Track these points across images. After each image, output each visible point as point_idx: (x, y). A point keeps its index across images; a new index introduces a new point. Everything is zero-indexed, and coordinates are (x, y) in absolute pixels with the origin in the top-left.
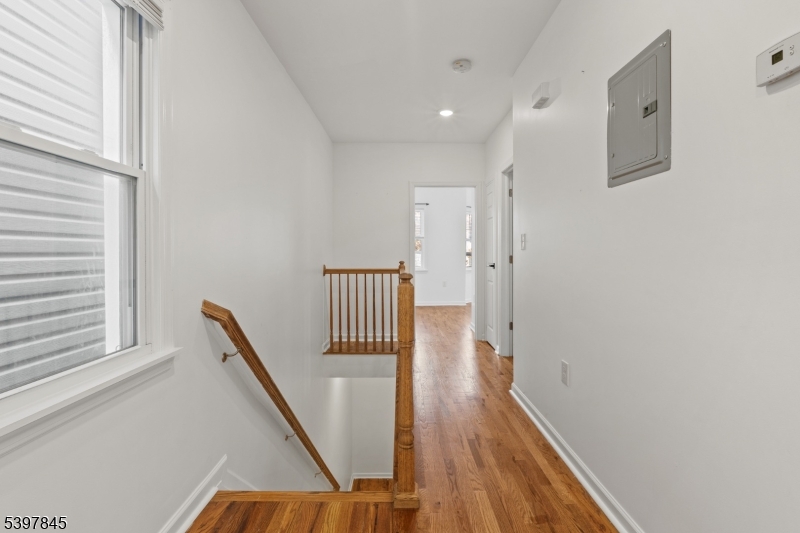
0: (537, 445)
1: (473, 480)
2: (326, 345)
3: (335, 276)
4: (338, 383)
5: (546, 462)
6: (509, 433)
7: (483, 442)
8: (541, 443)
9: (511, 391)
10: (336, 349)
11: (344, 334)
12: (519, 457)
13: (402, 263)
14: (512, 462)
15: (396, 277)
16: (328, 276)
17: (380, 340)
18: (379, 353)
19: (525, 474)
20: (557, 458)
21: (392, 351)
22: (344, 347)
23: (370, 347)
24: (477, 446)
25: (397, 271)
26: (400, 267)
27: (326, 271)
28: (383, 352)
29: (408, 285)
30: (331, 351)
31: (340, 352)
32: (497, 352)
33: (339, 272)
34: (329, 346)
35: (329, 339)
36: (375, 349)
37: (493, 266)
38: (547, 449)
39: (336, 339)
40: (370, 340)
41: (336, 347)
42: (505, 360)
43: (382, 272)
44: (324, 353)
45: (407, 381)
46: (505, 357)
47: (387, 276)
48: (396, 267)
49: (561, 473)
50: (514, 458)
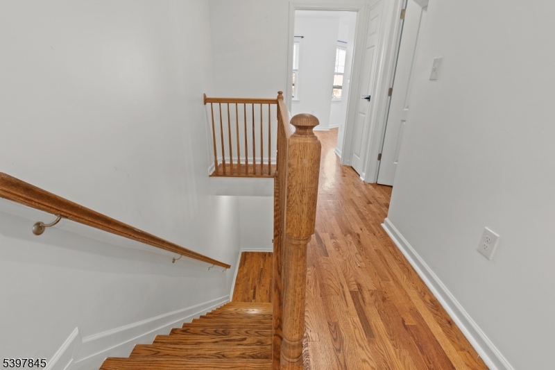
0: (425, 301)
1: (364, 361)
2: (212, 168)
3: (216, 105)
4: (225, 201)
5: (440, 330)
6: (392, 282)
7: (367, 295)
8: (427, 298)
9: (383, 225)
10: (222, 171)
11: (227, 158)
12: (410, 321)
13: (280, 93)
14: (403, 329)
15: (274, 107)
16: (209, 104)
17: (260, 163)
18: (259, 177)
19: (422, 352)
20: (450, 322)
21: (269, 175)
22: (228, 169)
23: (251, 170)
24: (362, 304)
25: (276, 102)
26: (278, 97)
27: (206, 100)
28: (262, 175)
29: (309, 140)
30: (216, 174)
31: (224, 175)
32: (362, 179)
33: (220, 101)
34: (214, 169)
35: (214, 163)
36: (254, 173)
37: (368, 98)
38: (436, 307)
39: (220, 162)
40: (250, 163)
41: (221, 170)
42: (370, 187)
43: (261, 101)
44: (210, 176)
45: (298, 290)
46: (371, 184)
47: (265, 106)
48: (275, 97)
49: (462, 350)
50: (403, 322)
